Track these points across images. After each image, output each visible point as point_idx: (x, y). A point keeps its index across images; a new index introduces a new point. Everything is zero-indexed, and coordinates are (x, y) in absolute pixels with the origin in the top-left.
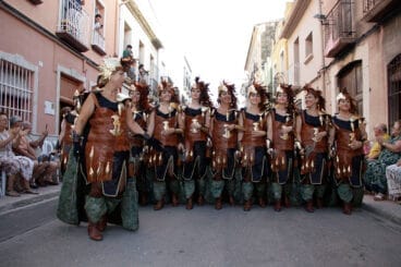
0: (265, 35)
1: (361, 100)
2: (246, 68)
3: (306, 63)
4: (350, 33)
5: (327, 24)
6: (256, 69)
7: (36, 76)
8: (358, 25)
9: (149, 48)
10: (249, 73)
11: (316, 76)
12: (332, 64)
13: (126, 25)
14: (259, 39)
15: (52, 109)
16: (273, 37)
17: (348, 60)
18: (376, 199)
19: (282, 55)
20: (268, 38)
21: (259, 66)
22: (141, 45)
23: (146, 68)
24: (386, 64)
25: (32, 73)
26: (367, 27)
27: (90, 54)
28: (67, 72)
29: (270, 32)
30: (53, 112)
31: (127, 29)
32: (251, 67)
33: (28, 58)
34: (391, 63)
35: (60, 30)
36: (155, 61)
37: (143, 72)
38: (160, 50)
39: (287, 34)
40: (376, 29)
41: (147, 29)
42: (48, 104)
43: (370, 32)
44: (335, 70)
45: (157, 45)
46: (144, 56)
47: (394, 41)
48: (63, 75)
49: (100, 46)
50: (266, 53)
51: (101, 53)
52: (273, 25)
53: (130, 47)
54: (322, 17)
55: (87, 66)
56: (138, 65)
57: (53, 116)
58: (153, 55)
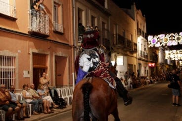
7: (17, 60)
15: (28, 74)
22: (93, 18)
25: (15, 57)
30: (29, 76)
33: (11, 50)
38: (110, 17)
42: (25, 72)
48: (34, 54)
57: (29, 78)
58: (105, 21)
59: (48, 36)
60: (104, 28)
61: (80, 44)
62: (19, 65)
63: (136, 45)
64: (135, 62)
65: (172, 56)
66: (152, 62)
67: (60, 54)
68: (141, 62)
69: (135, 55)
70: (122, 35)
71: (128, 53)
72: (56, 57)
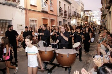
7: (37, 21)
13: (59, 1)
17: (110, 11)
22: (65, 5)
33: (35, 18)
38: (71, 4)
48: (43, 19)
51: (53, 11)
58: (69, 6)
59: (48, 12)
60: (68, 9)
61: (60, 15)
62: (38, 23)
63: (80, 15)
64: (80, 21)
65: (93, 19)
66: (86, 22)
67: (52, 19)
68: (82, 21)
69: (80, 19)
70: (75, 11)
71: (78, 18)
72: (51, 20)
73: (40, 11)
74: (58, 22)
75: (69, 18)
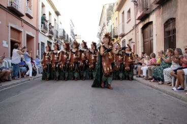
0: (109, 10)
1: (152, 40)
2: (99, 25)
3: (128, 23)
4: (148, 9)
5: (137, 5)
6: (104, 26)
8: (151, 6)
9: (54, 15)
10: (101, 27)
11: (132, 28)
12: (139, 23)
13: (42, 4)
14: (105, 11)
15: (7, 44)
16: (112, 11)
17: (147, 21)
18: (159, 84)
19: (116, 19)
20: (110, 11)
21: (106, 24)
22: (50, 14)
23: (53, 25)
24: (163, 23)
26: (155, 6)
27: (25, 18)
28: (14, 26)
29: (111, 8)
30: (7, 46)
31: (43, 6)
32: (102, 24)
34: (166, 23)
35: (9, 5)
36: (57, 22)
37: (51, 27)
38: (59, 16)
39: (119, 9)
40: (159, 7)
41: (53, 6)
43: (156, 9)
44: (141, 26)
45: (58, 14)
46: (52, 19)
47: (167, 13)
48: (12, 28)
49: (30, 14)
50: (109, 18)
51: (30, 17)
52: (112, 5)
53: (44, 14)
54: (135, 1)
55: (24, 24)
56: (48, 24)
57: (8, 48)
58: (56, 18)
59: (23, 16)
72: (27, 35)
73: (6, 7)
74: (39, 44)
75: (55, 40)
